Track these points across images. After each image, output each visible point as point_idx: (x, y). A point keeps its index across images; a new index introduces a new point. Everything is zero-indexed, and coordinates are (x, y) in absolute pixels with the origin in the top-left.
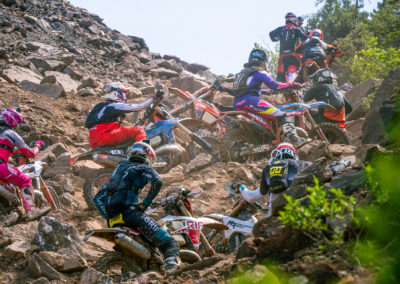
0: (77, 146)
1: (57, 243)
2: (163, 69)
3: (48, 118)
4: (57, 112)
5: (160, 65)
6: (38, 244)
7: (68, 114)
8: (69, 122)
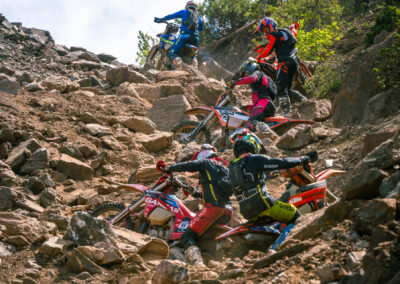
0: (48, 141)
1: (91, 237)
2: (84, 61)
3: (15, 115)
4: (21, 108)
5: (80, 57)
6: (71, 239)
7: (31, 109)
8: (35, 118)
